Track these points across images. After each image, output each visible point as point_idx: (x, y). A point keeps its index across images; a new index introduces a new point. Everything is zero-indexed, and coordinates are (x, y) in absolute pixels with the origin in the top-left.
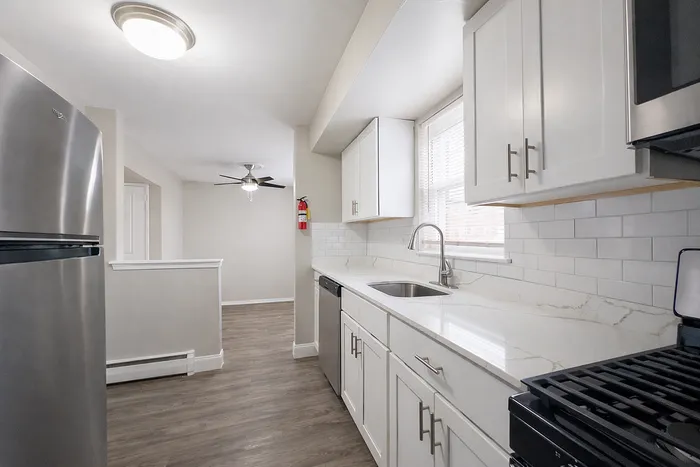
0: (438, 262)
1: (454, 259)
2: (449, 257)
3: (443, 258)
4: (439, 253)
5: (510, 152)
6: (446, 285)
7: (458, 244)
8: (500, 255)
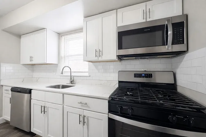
0: (70, 78)
1: (74, 76)
2: (72, 76)
3: (71, 76)
4: (70, 75)
5: (96, 51)
6: (72, 84)
7: (75, 72)
8: (87, 74)
